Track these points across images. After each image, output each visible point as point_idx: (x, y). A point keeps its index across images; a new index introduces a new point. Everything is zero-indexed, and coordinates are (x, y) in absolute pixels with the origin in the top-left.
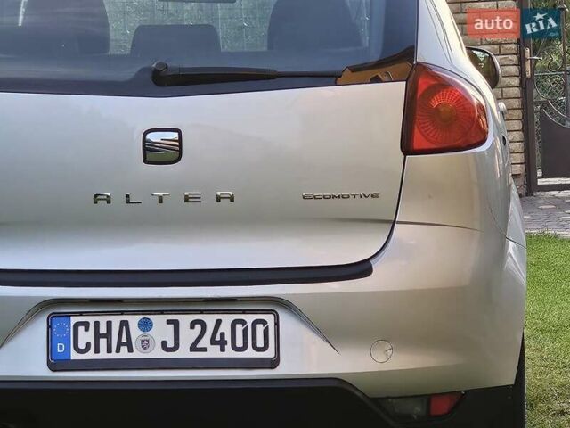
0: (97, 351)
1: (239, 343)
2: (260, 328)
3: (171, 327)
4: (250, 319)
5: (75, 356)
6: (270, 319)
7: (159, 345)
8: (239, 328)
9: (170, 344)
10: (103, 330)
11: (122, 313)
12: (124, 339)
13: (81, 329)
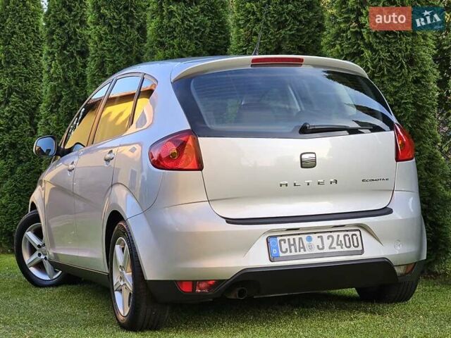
0: (291, 252)
1: (348, 245)
2: (354, 237)
3: (320, 239)
4: (350, 234)
5: (281, 254)
6: (358, 233)
7: (316, 247)
8: (347, 238)
9: (321, 247)
10: (292, 242)
11: (299, 234)
12: (301, 246)
13: (282, 242)
